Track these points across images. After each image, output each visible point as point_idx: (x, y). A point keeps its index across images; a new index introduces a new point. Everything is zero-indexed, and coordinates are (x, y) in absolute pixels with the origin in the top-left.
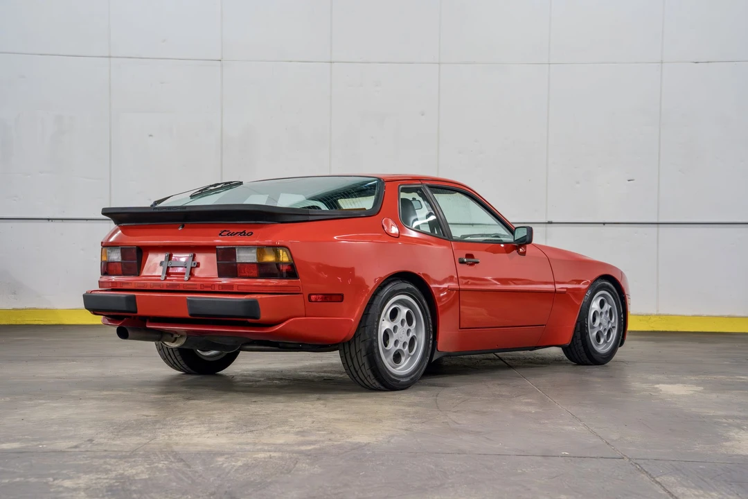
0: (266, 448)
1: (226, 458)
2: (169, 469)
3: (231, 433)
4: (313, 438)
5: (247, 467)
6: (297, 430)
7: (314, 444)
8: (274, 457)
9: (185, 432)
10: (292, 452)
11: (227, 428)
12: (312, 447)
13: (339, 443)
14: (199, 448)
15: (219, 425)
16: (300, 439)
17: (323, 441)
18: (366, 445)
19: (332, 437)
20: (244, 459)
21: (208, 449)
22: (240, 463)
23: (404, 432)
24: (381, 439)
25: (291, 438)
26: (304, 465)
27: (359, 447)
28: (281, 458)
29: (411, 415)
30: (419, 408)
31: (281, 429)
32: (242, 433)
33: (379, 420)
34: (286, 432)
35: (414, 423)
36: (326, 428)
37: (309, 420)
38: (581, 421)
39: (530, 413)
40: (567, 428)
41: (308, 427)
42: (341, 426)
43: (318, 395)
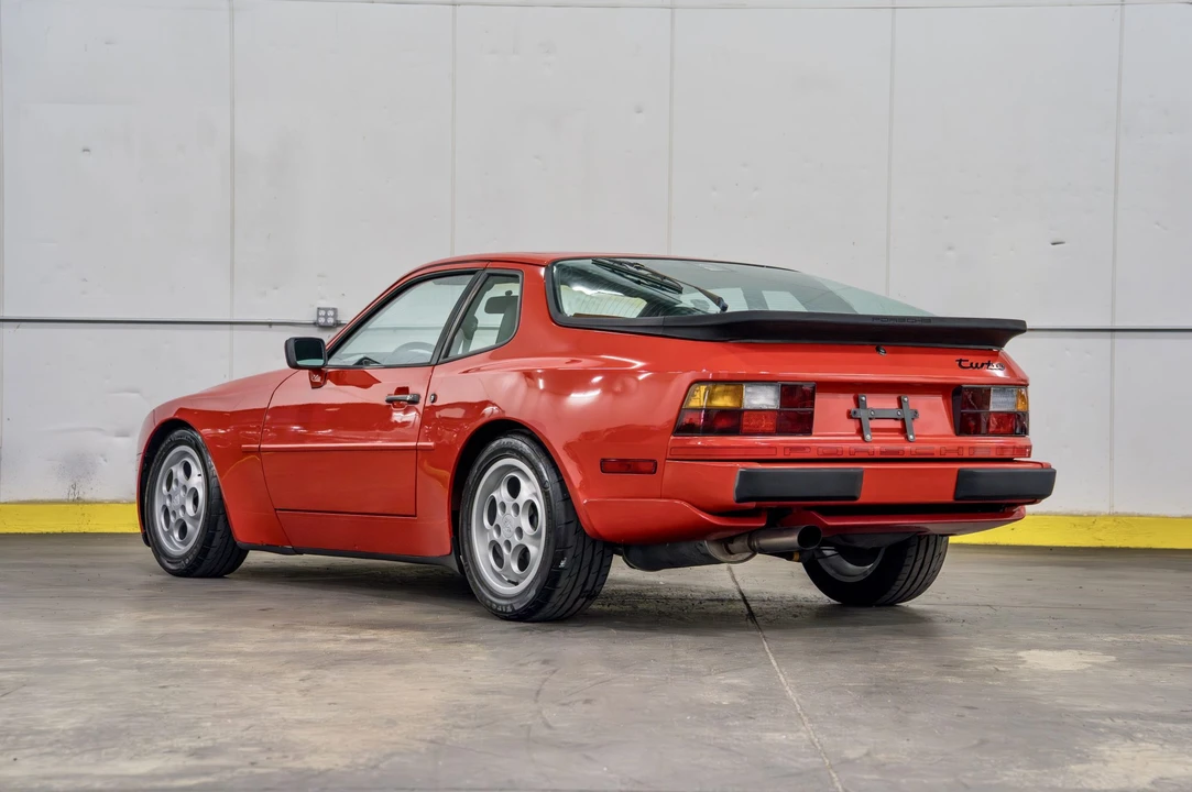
13: (267, 770)
23: (424, 747)
29: (464, 712)
30: (497, 697)
31: (169, 743)
32: (76, 755)
33: (391, 722)
34: (173, 751)
35: (462, 728)
36: (264, 740)
37: (243, 723)
38: (811, 721)
39: (719, 705)
40: (769, 736)
41: (228, 740)
42: (298, 735)
43: (308, 672)
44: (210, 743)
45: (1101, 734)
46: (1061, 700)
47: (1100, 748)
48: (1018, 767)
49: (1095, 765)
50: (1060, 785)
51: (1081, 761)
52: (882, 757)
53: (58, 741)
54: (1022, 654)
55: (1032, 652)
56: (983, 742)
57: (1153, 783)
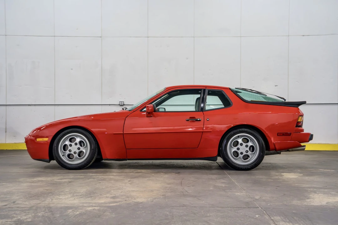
0: (94, 205)
1: (73, 210)
2: (43, 216)
3: (82, 198)
4: (118, 200)
5: (81, 214)
6: (113, 196)
7: (117, 203)
8: (96, 209)
9: (61, 197)
10: (105, 207)
11: (80, 196)
12: (116, 204)
13: (129, 202)
14: (63, 205)
15: (78, 194)
16: (112, 200)
17: (122, 201)
18: (141, 203)
19: (127, 199)
20: (81, 211)
21: (66, 205)
22: (78, 213)
23: (161, 197)
24: (149, 200)
25: (109, 200)
26: (108, 213)
27: (138, 203)
28: (99, 210)
29: (168, 189)
30: (173, 185)
31: (105, 195)
32: (86, 198)
33: (152, 191)
34: (107, 197)
35: (168, 192)
36: (126, 195)
37: (120, 191)
38: (244, 190)
39: (222, 186)
40: (237, 194)
41: (118, 195)
42: (134, 194)
43: (130, 179)
44: (114, 196)
45: (309, 192)
46: (296, 185)
47: (311, 195)
48: (295, 200)
49: (311, 200)
50: (306, 204)
51: (308, 199)
52: (264, 198)
53: (82, 195)
54: (282, 174)
55: (284, 173)
56: (284, 195)
57: (327, 203)
